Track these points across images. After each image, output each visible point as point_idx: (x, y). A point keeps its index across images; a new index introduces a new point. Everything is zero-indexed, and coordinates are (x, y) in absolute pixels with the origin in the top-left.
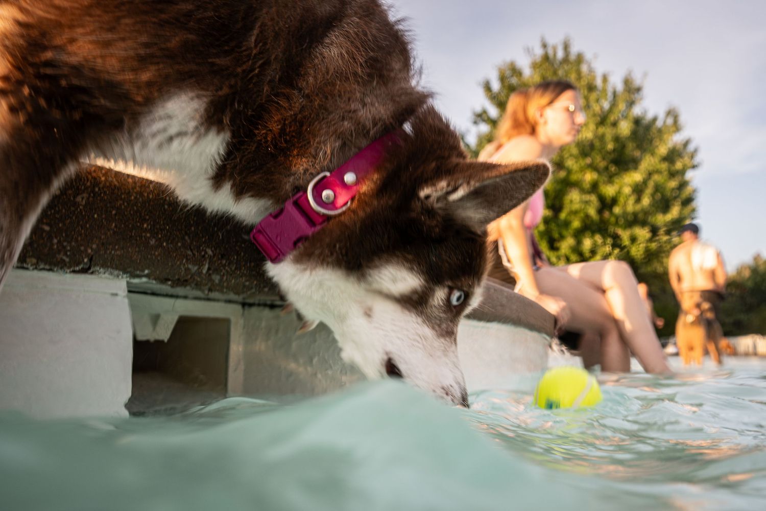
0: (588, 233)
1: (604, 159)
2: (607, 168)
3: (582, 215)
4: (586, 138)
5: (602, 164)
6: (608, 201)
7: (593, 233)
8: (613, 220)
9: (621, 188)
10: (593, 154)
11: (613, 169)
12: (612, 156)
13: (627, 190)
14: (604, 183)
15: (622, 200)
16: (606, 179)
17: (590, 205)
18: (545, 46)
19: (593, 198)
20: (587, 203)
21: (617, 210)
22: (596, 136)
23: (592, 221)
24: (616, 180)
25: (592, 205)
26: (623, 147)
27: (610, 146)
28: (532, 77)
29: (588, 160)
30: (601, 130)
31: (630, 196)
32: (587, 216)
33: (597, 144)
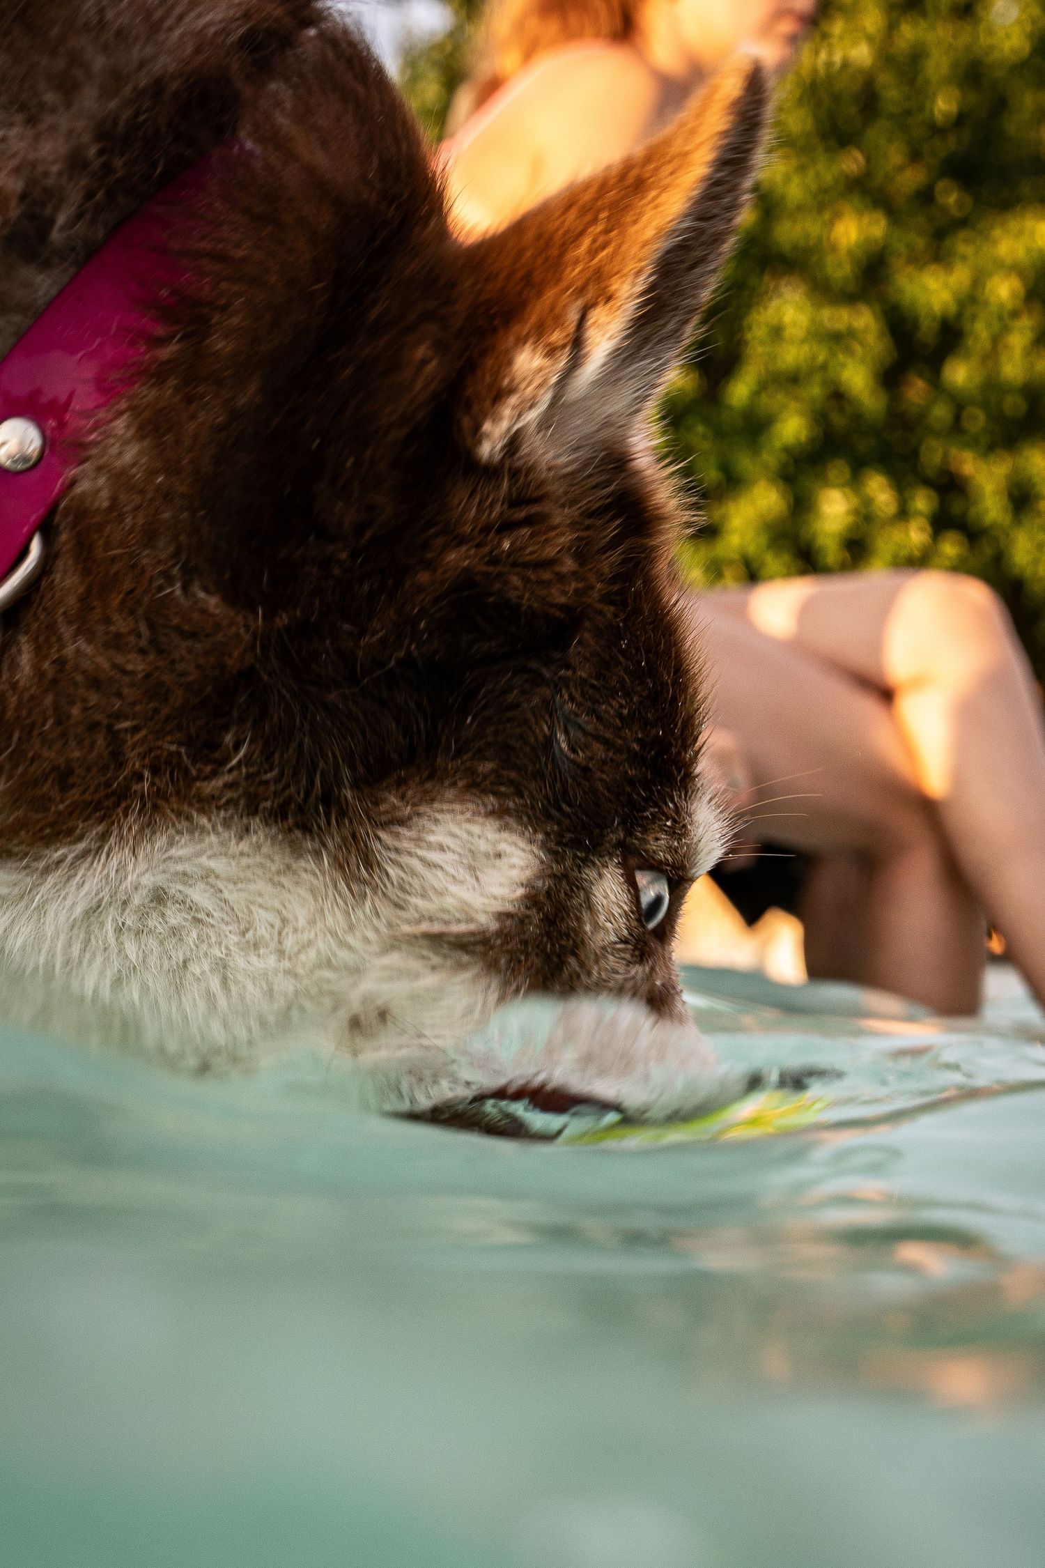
0: (838, 469)
1: (915, 156)
2: (925, 197)
3: (815, 390)
4: (845, 64)
5: (910, 179)
6: (927, 330)
7: (858, 468)
8: (941, 413)
9: (978, 281)
10: (876, 134)
11: (951, 198)
12: (951, 144)
13: (1004, 290)
14: (918, 261)
15: (980, 332)
16: (920, 243)
17: (849, 352)
19: (865, 320)
20: (838, 339)
21: (959, 374)
22: (886, 57)
23: (857, 417)
24: (962, 245)
25: (858, 349)
26: (1000, 105)
27: (944, 105)
29: (852, 162)
30: (909, 32)
31: (1015, 314)
32: (838, 396)
33: (892, 93)
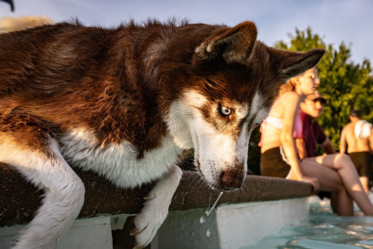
0: (327, 127)
1: (333, 88)
2: (335, 93)
3: (323, 118)
4: (322, 78)
5: (333, 90)
6: (337, 109)
7: (330, 127)
8: (340, 119)
9: (342, 102)
10: (328, 85)
11: (338, 93)
12: (336, 86)
13: (346, 103)
14: (334, 100)
15: (343, 109)
16: (334, 98)
17: (327, 112)
18: (298, 32)
19: (328, 108)
20: (325, 111)
21: (341, 114)
22: (328, 76)
23: (329, 121)
24: (340, 98)
25: (328, 112)
26: (342, 81)
27: (336, 82)
28: (292, 48)
29: (324, 89)
30: (330, 73)
31: (347, 106)
32: (326, 118)
33: (329, 80)
